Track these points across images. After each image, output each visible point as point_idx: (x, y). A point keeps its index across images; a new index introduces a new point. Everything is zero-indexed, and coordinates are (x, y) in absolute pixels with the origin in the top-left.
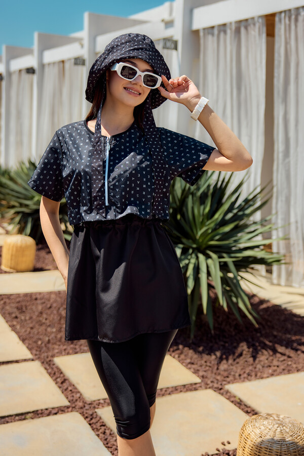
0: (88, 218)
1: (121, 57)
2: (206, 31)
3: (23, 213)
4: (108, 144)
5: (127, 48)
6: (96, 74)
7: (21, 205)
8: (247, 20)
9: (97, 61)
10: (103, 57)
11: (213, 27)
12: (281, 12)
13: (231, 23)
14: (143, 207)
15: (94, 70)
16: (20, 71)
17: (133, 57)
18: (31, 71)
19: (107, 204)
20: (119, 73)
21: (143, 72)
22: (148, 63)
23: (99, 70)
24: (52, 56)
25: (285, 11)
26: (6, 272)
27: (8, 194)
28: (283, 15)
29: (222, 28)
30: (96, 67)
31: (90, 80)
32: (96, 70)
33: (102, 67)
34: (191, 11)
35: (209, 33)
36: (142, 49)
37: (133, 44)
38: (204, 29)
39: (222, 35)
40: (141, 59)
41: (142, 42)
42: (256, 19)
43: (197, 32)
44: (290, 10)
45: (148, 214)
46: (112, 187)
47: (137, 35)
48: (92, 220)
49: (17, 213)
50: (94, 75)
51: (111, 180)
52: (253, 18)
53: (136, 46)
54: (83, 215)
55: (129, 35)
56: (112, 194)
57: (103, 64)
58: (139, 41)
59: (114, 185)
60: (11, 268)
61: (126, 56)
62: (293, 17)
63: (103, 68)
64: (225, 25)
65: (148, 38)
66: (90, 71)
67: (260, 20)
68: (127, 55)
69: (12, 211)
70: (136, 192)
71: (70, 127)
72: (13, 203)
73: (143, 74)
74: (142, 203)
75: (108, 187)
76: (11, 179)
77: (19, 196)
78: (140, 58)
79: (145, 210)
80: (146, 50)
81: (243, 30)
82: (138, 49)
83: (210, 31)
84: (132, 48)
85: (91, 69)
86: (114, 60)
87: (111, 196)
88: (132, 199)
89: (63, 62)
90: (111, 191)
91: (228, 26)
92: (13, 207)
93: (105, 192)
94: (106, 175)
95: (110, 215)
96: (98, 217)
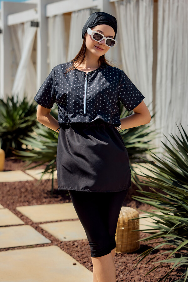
0: (73, 120)
4: (86, 77)
14: (106, 116)
19: (85, 113)
35: (121, 4)
38: (118, 1)
39: (128, 3)
43: (113, 3)
45: (109, 120)
46: (88, 103)
48: (76, 122)
51: (88, 98)
54: (70, 119)
56: (88, 107)
59: (90, 101)
70: (103, 106)
71: (63, 65)
73: (106, 39)
74: (105, 113)
75: (86, 102)
79: (107, 117)
87: (88, 108)
88: (100, 110)
89: (23, 24)
90: (88, 105)
93: (84, 106)
94: (85, 95)
95: (87, 119)
96: (79, 120)
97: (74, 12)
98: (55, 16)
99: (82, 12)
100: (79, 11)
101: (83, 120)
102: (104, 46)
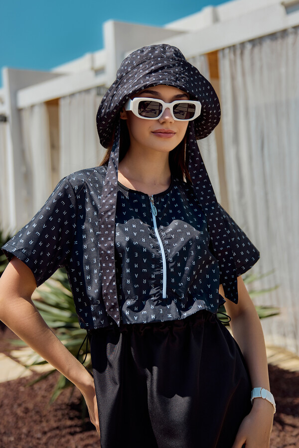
0: (136, 319)
1: (134, 89)
6: (106, 120)
9: (103, 102)
12: (224, 49)
14: (211, 297)
15: (102, 115)
17: (152, 85)
19: (164, 296)
20: (136, 112)
21: (171, 101)
22: (175, 87)
23: (109, 114)
25: (229, 48)
28: (226, 51)
30: (103, 111)
31: (101, 129)
32: (105, 115)
33: (111, 109)
36: (162, 68)
37: (148, 64)
40: (164, 84)
41: (162, 57)
46: (173, 270)
47: (153, 48)
48: (145, 322)
50: (104, 123)
51: (170, 259)
52: (194, 58)
53: (152, 66)
54: (127, 313)
55: (142, 51)
56: (173, 281)
57: (112, 105)
58: (156, 57)
59: (175, 267)
61: (140, 86)
63: (113, 111)
65: (170, 47)
66: (97, 117)
68: (142, 84)
71: (88, 173)
73: (171, 106)
74: (207, 292)
75: (167, 269)
78: (161, 84)
80: (169, 67)
82: (156, 71)
84: (147, 72)
85: (97, 115)
86: (126, 96)
88: (195, 287)
93: (162, 279)
94: (162, 251)
95: (171, 313)
96: (153, 317)
97: (64, 97)
98: (32, 107)
99: (78, 97)
100: (72, 95)
101: (162, 315)
102: (171, 122)
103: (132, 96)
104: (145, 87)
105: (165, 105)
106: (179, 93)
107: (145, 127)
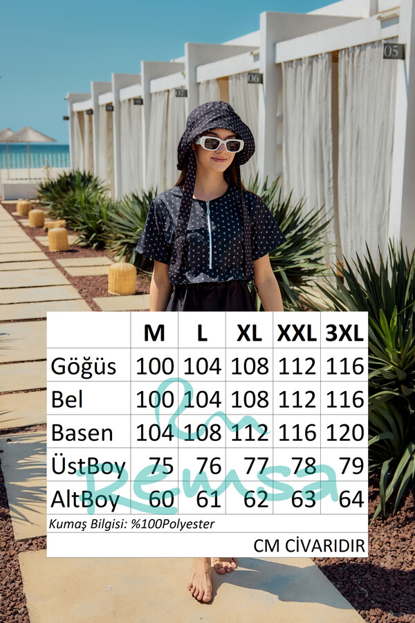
0: (193, 281)
1: (202, 131)
2: (287, 64)
3: (128, 243)
4: (208, 209)
5: (207, 119)
6: (184, 151)
7: (127, 236)
8: (317, 55)
9: (182, 138)
10: (187, 134)
11: (292, 61)
12: (342, 50)
13: (305, 58)
16: (130, 100)
17: (214, 129)
18: (138, 101)
19: (211, 267)
20: (203, 146)
21: (225, 140)
22: (229, 130)
23: (186, 147)
24: (158, 85)
25: (345, 49)
26: (111, 295)
27: (115, 227)
28: (343, 52)
29: (299, 62)
33: (187, 143)
34: (274, 45)
35: (289, 66)
36: (220, 117)
37: (211, 114)
38: (285, 63)
39: (299, 66)
40: (222, 128)
41: (220, 110)
42: (324, 55)
43: (279, 65)
44: (348, 48)
47: (214, 104)
49: (123, 244)
52: (321, 54)
53: (214, 116)
57: (188, 141)
58: (216, 110)
60: (115, 292)
61: (207, 129)
62: (351, 54)
63: (188, 145)
64: (301, 59)
67: (327, 56)
69: (119, 242)
72: (119, 235)
73: (225, 143)
76: (117, 213)
77: (123, 228)
78: (220, 128)
81: (314, 62)
82: (216, 119)
83: (290, 63)
84: (211, 120)
86: (197, 135)
89: (168, 91)
91: (303, 60)
92: (119, 238)
96: (203, 280)
98: (208, 81)
102: (224, 153)
103: (201, 135)
104: (211, 129)
105: (221, 142)
106: (231, 134)
107: (206, 155)
